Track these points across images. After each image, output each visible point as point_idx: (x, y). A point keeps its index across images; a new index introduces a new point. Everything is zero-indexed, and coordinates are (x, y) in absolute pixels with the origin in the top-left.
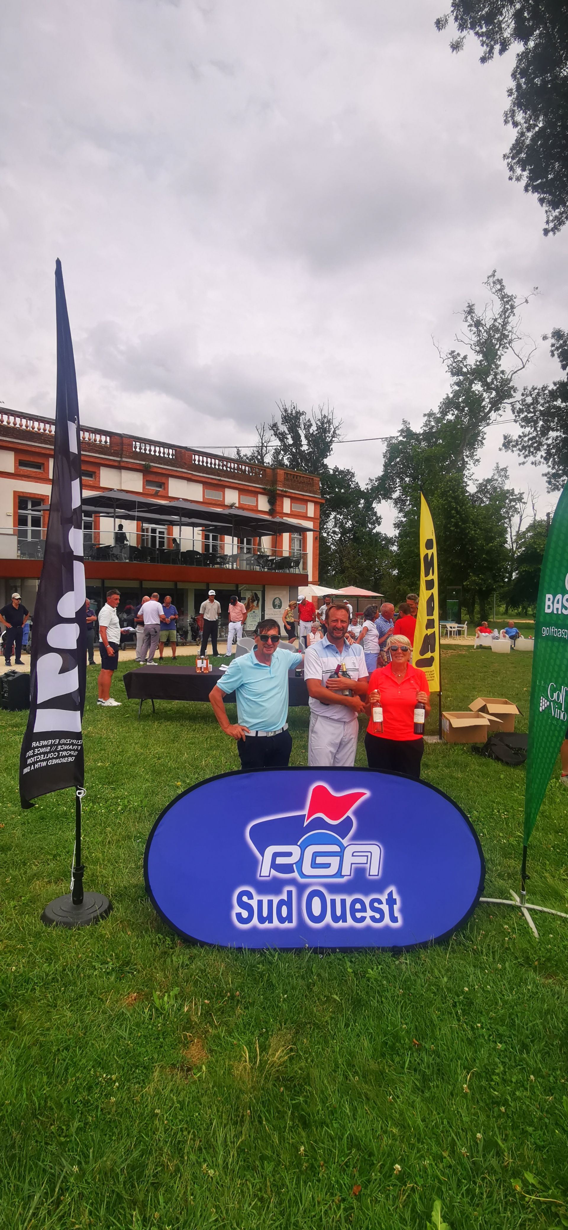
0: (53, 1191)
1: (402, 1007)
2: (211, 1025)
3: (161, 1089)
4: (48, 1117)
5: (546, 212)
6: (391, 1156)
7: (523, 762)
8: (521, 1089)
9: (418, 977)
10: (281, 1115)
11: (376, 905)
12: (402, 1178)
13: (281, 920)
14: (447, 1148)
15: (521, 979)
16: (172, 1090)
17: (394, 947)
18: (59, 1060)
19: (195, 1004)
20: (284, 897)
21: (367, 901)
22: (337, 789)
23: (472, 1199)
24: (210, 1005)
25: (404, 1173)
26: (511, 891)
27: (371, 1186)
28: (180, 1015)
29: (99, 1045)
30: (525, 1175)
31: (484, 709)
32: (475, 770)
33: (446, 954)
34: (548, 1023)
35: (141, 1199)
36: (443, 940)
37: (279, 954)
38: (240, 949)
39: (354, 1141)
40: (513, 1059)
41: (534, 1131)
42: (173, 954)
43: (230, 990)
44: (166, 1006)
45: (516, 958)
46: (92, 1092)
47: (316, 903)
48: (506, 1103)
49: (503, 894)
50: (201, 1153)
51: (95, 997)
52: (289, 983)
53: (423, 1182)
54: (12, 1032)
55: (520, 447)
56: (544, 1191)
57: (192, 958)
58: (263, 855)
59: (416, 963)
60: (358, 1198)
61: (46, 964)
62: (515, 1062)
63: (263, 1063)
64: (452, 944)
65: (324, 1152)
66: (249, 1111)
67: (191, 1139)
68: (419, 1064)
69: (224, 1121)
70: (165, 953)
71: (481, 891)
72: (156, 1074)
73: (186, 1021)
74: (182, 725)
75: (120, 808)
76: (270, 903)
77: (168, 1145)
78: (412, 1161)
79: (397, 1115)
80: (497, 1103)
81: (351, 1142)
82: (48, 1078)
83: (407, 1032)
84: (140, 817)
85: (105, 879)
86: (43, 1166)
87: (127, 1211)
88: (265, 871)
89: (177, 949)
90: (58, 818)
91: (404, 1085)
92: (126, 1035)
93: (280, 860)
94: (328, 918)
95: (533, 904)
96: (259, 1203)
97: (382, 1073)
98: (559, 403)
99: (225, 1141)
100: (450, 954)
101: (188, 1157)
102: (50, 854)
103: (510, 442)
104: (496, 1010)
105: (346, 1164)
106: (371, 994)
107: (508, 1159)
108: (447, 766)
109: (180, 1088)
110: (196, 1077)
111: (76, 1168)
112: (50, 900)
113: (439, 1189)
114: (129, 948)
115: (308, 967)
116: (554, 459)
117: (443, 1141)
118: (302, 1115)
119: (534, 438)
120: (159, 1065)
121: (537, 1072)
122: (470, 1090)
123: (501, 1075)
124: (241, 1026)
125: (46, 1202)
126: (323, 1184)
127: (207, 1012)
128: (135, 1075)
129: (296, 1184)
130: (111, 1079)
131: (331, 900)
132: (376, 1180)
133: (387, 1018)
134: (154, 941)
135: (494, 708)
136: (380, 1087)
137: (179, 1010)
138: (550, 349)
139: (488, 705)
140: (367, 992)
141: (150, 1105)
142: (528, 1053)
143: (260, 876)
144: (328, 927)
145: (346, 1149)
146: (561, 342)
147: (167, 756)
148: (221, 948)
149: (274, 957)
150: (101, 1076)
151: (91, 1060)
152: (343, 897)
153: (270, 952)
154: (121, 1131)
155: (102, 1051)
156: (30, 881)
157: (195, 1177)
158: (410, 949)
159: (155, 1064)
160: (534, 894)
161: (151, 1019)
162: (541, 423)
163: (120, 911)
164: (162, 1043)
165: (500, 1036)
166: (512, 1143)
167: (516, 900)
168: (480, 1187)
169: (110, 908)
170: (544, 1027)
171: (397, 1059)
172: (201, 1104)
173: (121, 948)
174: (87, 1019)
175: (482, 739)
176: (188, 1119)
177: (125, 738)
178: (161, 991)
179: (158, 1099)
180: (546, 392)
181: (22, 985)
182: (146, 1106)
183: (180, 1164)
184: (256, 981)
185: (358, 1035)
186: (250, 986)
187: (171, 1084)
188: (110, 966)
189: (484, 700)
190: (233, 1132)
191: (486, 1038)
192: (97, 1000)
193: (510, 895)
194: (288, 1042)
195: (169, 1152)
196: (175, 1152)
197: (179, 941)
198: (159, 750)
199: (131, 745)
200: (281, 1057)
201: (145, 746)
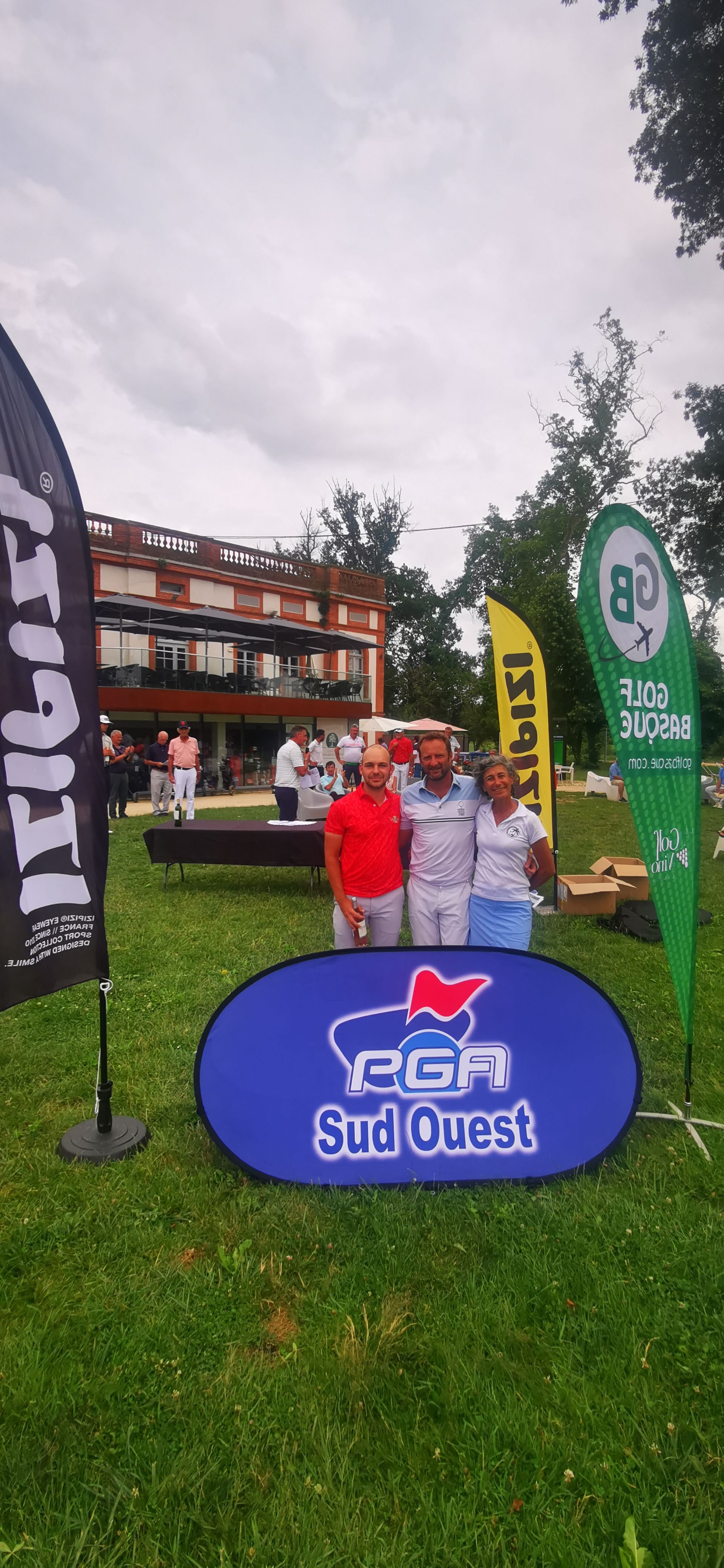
0: (105, 1521)
1: (548, 1256)
2: (298, 1289)
3: (239, 1376)
4: (89, 1421)
5: (682, 225)
6: (557, 1459)
8: (716, 1361)
9: (563, 1216)
10: (406, 1408)
11: (503, 1124)
12: (574, 1486)
13: (380, 1147)
14: (630, 1444)
15: (698, 1217)
16: (254, 1379)
17: (529, 1178)
18: (98, 1342)
19: (275, 1261)
20: (383, 1117)
21: (491, 1120)
22: (449, 975)
23: (671, 1513)
24: (294, 1262)
25: (577, 1480)
26: (669, 1102)
27: (535, 1499)
28: (255, 1276)
29: (152, 1321)
31: (610, 871)
32: (604, 948)
33: (595, 1185)
35: (226, 1529)
36: (592, 1168)
37: (379, 1191)
38: (326, 1187)
39: (506, 1440)
40: (700, 1320)
42: (237, 1195)
43: (320, 1241)
44: (236, 1265)
46: (146, 1385)
47: (425, 1124)
49: (661, 1107)
50: (303, 1461)
51: (138, 1255)
52: (396, 1230)
53: (603, 1493)
54: (30, 1306)
57: (263, 1200)
58: (353, 1064)
59: (559, 1199)
60: (521, 1515)
61: (68, 1213)
62: (704, 1325)
63: (374, 1337)
64: (603, 1173)
65: (467, 1455)
66: (361, 1403)
67: (287, 1443)
68: (578, 1332)
69: (329, 1418)
70: (227, 1194)
71: (637, 1102)
72: (231, 1357)
73: (263, 1284)
74: (221, 896)
75: (149, 1005)
76: (364, 1125)
77: (256, 1452)
78: (587, 1463)
79: (558, 1401)
80: (685, 1380)
81: (502, 1438)
82: (85, 1367)
83: (559, 1290)
84: (176, 1016)
85: (138, 1099)
86: (88, 1489)
87: (212, 1547)
88: (356, 1084)
89: (245, 1189)
90: (68, 1019)
91: (562, 1360)
92: (185, 1305)
93: (375, 1070)
94: (441, 1144)
95: (699, 1117)
96: (387, 1529)
97: (531, 1345)
98: (693, 480)
99: (332, 1444)
100: (600, 1185)
101: (285, 1468)
102: (61, 1067)
104: (670, 1257)
105: (497, 1470)
106: (506, 1241)
107: (712, 1456)
108: (568, 945)
109: (265, 1375)
110: (284, 1358)
111: (135, 1492)
112: (67, 1127)
113: (628, 1500)
114: (178, 1188)
115: (419, 1208)
116: (687, 553)
117: (621, 1433)
118: (431, 1405)
119: (662, 525)
120: (233, 1345)
122: (650, 1363)
123: (688, 1343)
124: (339, 1288)
125: (98, 1538)
126: (471, 1499)
127: (290, 1271)
128: (202, 1359)
129: (433, 1500)
130: (170, 1365)
132: (540, 1490)
133: (531, 1273)
135: (622, 870)
136: (532, 1364)
137: (253, 1270)
138: (684, 410)
139: (616, 867)
140: (500, 1239)
141: (226, 1400)
142: (719, 1313)
143: (350, 1091)
144: (441, 1155)
145: (495, 1450)
146: (698, 401)
147: (205, 937)
148: (302, 1186)
149: (372, 1196)
150: (157, 1362)
151: (140, 1341)
152: (461, 1115)
153: (367, 1190)
154: (190, 1436)
155: (155, 1328)
156: (37, 1103)
157: (295, 1495)
158: (550, 1180)
159: (228, 1344)
160: (700, 1105)
161: (217, 1283)
162: (671, 506)
163: (161, 1139)
164: (234, 1314)
165: (680, 1291)
166: (715, 1434)
167: (678, 1114)
168: (680, 1494)
169: (148, 1136)
171: (548, 1326)
172: (295, 1395)
173: (167, 1189)
174: (131, 1286)
175: (611, 908)
176: (280, 1416)
177: (148, 913)
178: (227, 1245)
179: (237, 1390)
180: (679, 465)
181: (39, 1242)
182: (222, 1401)
183: (274, 1478)
184: (352, 1229)
185: (495, 1297)
186: (344, 1234)
187: (252, 1369)
188: (155, 1213)
189: (609, 859)
190: (343, 1432)
191: (663, 1295)
192: (141, 1259)
193: (670, 1108)
194: (404, 1309)
195: (259, 1462)
196: (266, 1462)
197: (245, 1179)
198: (194, 929)
199: (156, 922)
200: (397, 1329)
201: (175, 924)
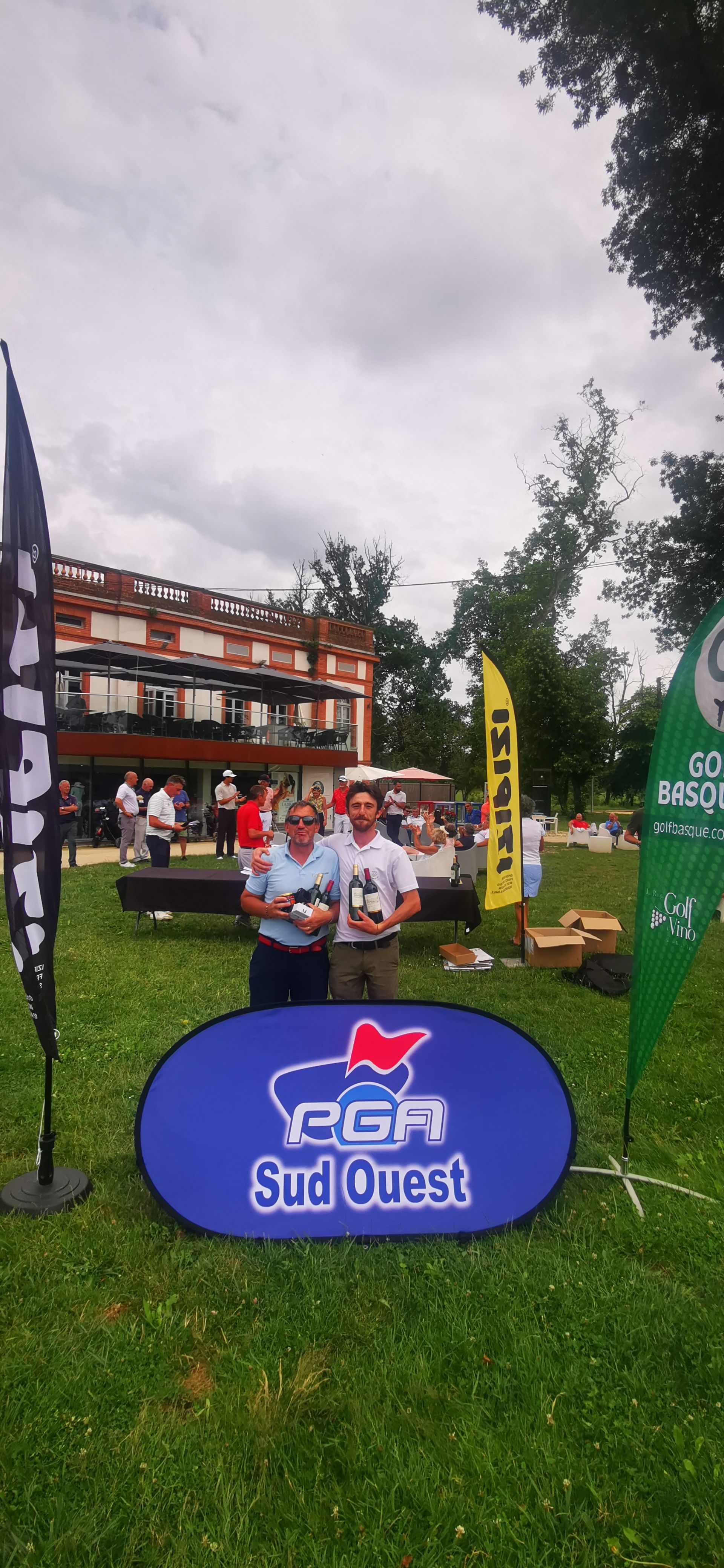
1: (469, 1313)
2: (220, 1345)
3: (149, 1433)
5: (654, 310)
6: (452, 1516)
7: (627, 991)
8: (621, 1417)
9: (490, 1271)
10: (310, 1464)
11: (437, 1178)
12: (467, 1543)
13: (315, 1200)
14: (525, 1500)
15: (622, 1272)
16: (164, 1435)
17: (461, 1233)
18: (11, 1399)
19: (200, 1316)
20: (319, 1169)
21: (426, 1174)
22: (389, 1029)
24: (219, 1317)
25: (469, 1537)
26: (610, 1157)
27: (425, 1555)
28: (179, 1332)
29: (67, 1376)
30: (625, 1532)
31: (578, 924)
32: (566, 1002)
33: (527, 1241)
34: (655, 1329)
36: (523, 1223)
37: (311, 1246)
38: (259, 1241)
39: (405, 1497)
40: (610, 1377)
41: (636, 1472)
42: (171, 1248)
43: (245, 1297)
44: (160, 1320)
45: (616, 1244)
46: (56, 1443)
47: (361, 1177)
48: (601, 1438)
49: (601, 1162)
50: (203, 1520)
51: (64, 1310)
52: (324, 1285)
53: (492, 1548)
55: (623, 595)
56: (648, 1553)
57: (196, 1254)
58: (291, 1116)
59: (489, 1254)
62: (613, 1381)
64: (535, 1228)
65: (364, 1513)
66: (266, 1460)
67: (188, 1502)
68: (490, 1388)
69: (233, 1476)
70: (161, 1247)
71: (571, 1158)
72: (143, 1414)
73: (185, 1339)
74: (191, 945)
75: (106, 1055)
76: (301, 1177)
77: (157, 1511)
78: (481, 1520)
79: (462, 1459)
80: (589, 1437)
81: (401, 1497)
83: (477, 1346)
84: (133, 1066)
85: (84, 1149)
88: (295, 1136)
89: (178, 1242)
90: (24, 1068)
91: (472, 1417)
92: (105, 1361)
93: (313, 1122)
94: (376, 1197)
95: (637, 1173)
97: (442, 1401)
98: (670, 542)
99: (234, 1503)
100: (532, 1240)
101: (183, 1527)
102: (11, 1118)
103: (611, 589)
104: (590, 1314)
105: (393, 1528)
106: (430, 1296)
107: (604, 1513)
108: (532, 998)
109: (175, 1432)
110: (197, 1415)
111: (30, 1546)
112: (9, 1179)
113: (515, 1557)
114: (112, 1242)
115: (349, 1263)
116: (666, 611)
117: (520, 1491)
118: (337, 1463)
119: (641, 585)
120: (147, 1401)
121: (641, 1394)
122: (556, 1420)
123: (595, 1399)
124: (259, 1344)
126: (362, 1557)
127: (215, 1326)
128: (114, 1417)
129: (327, 1557)
130: (81, 1423)
131: (380, 1173)
132: (432, 1547)
133: (450, 1328)
134: (146, 1232)
135: (591, 923)
136: (441, 1420)
137: (177, 1325)
138: (660, 476)
139: (582, 919)
140: (425, 1295)
141: (133, 1457)
142: (629, 1369)
143: (288, 1143)
144: (375, 1209)
145: (393, 1508)
146: (673, 468)
147: (171, 986)
148: (236, 1239)
149: (304, 1249)
150: (69, 1419)
151: (55, 1398)
152: (396, 1168)
153: (300, 1244)
154: (93, 1494)
155: (71, 1383)
157: (191, 1554)
158: (482, 1235)
159: (143, 1400)
160: (639, 1160)
161: (139, 1338)
162: (649, 567)
163: (102, 1192)
164: (152, 1370)
165: (594, 1347)
166: (608, 1490)
167: (617, 1169)
168: (567, 1550)
169: (90, 1188)
170: (651, 1335)
171: (463, 1382)
172: (202, 1454)
174: (52, 1341)
175: (575, 962)
176: (185, 1475)
177: (116, 961)
178: (153, 1300)
179: (145, 1449)
180: (656, 528)
182: (128, 1459)
183: (172, 1537)
184: (280, 1283)
185: (412, 1352)
186: (272, 1289)
187: (163, 1426)
188: (87, 1267)
189: (577, 912)
190: (244, 1491)
191: (577, 1351)
192: (67, 1313)
193: (610, 1163)
194: (321, 1365)
195: (158, 1521)
196: (165, 1521)
197: (180, 1232)
198: (161, 977)
199: (124, 971)
200: (311, 1385)
201: (143, 973)
